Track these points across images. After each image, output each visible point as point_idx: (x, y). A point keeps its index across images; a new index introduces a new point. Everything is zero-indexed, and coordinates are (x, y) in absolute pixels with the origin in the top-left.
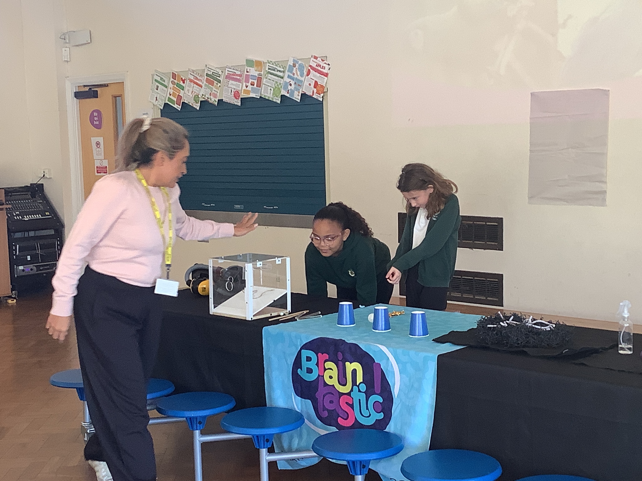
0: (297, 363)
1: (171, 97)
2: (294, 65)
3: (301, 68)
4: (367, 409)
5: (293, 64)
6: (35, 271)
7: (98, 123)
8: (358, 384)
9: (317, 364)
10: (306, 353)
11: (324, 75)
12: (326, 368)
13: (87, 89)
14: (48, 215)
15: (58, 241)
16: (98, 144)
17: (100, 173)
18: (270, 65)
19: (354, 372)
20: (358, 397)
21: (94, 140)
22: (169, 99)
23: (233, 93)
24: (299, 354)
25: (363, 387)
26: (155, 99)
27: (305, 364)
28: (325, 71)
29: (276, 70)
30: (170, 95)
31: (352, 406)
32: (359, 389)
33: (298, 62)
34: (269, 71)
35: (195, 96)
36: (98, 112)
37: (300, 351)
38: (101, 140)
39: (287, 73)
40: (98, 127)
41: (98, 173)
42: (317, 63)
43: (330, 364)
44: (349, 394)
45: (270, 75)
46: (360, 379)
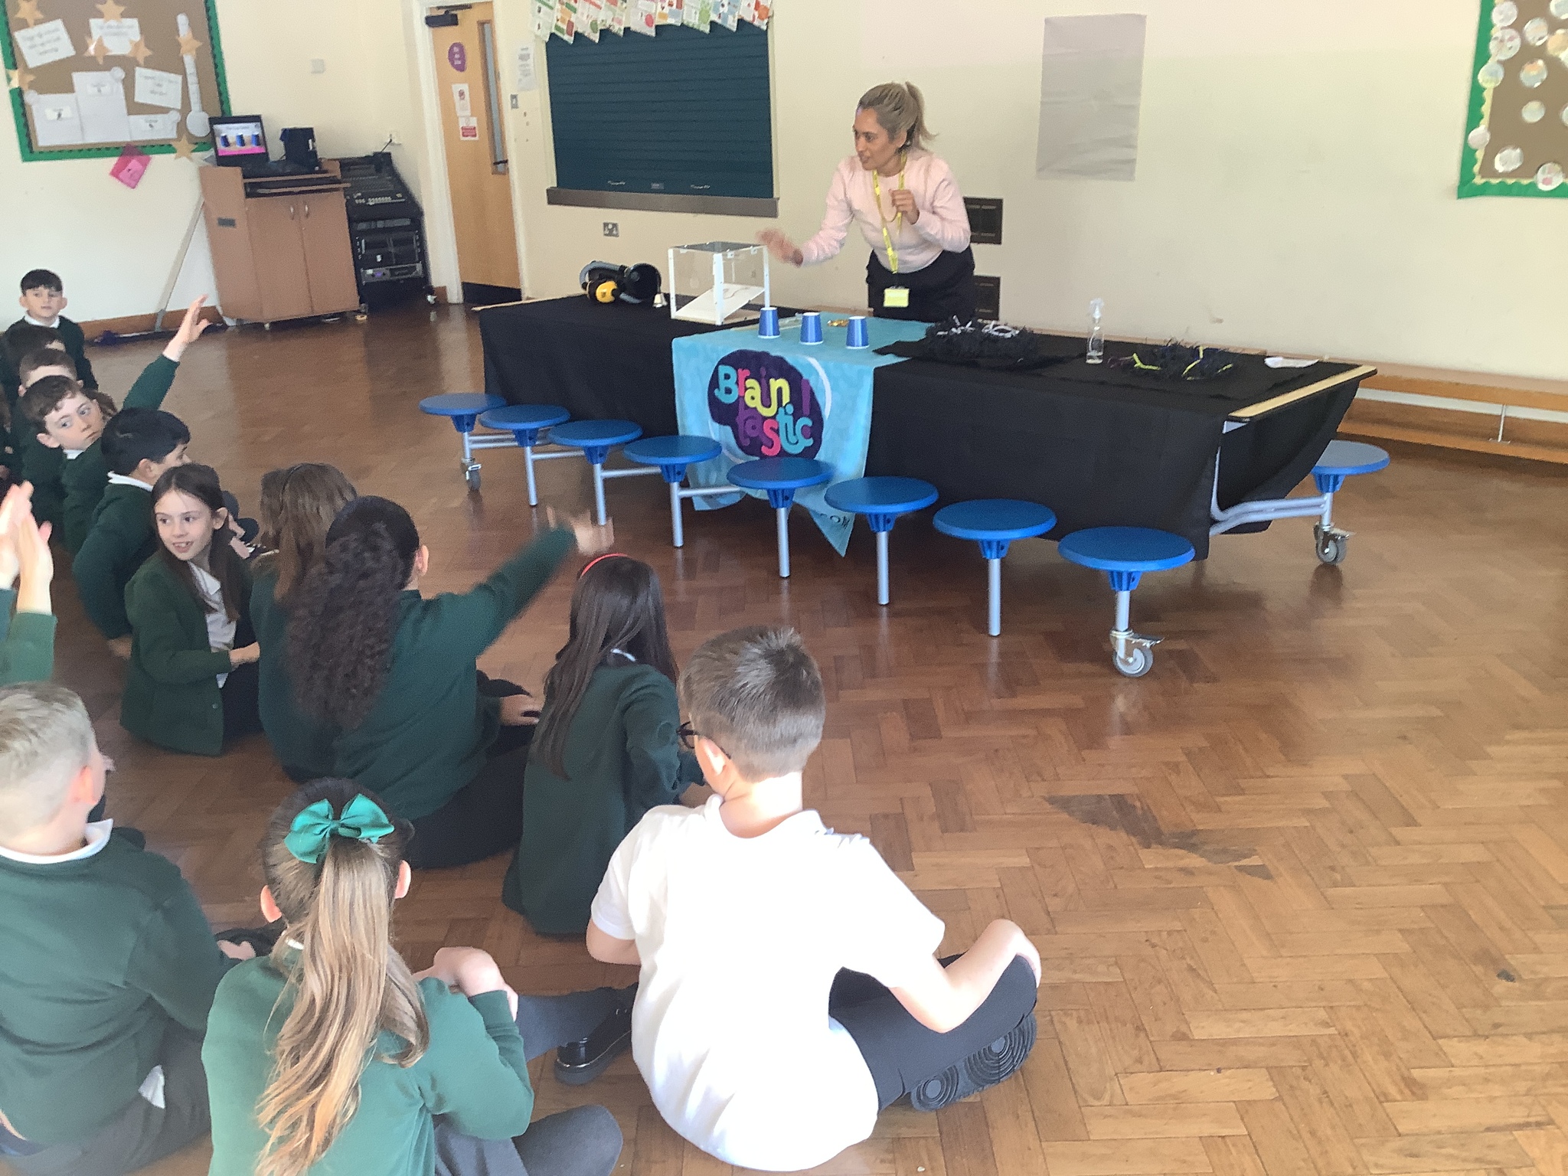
0: (714, 383)
1: (559, 24)
4: (795, 434)
6: (388, 277)
7: (459, 62)
8: (784, 404)
9: (737, 383)
10: (724, 370)
12: (748, 386)
13: (442, 12)
14: (400, 198)
15: (417, 234)
16: (462, 94)
17: (467, 136)
19: (780, 391)
20: (786, 420)
21: (457, 88)
22: (557, 28)
23: (644, 18)
24: (716, 371)
25: (790, 409)
26: (537, 27)
27: (723, 383)
30: (558, 20)
31: (777, 431)
32: (785, 411)
35: (591, 23)
36: (460, 46)
37: (717, 368)
38: (465, 87)
40: (461, 68)
41: (464, 136)
43: (751, 382)
44: (774, 417)
46: (786, 399)
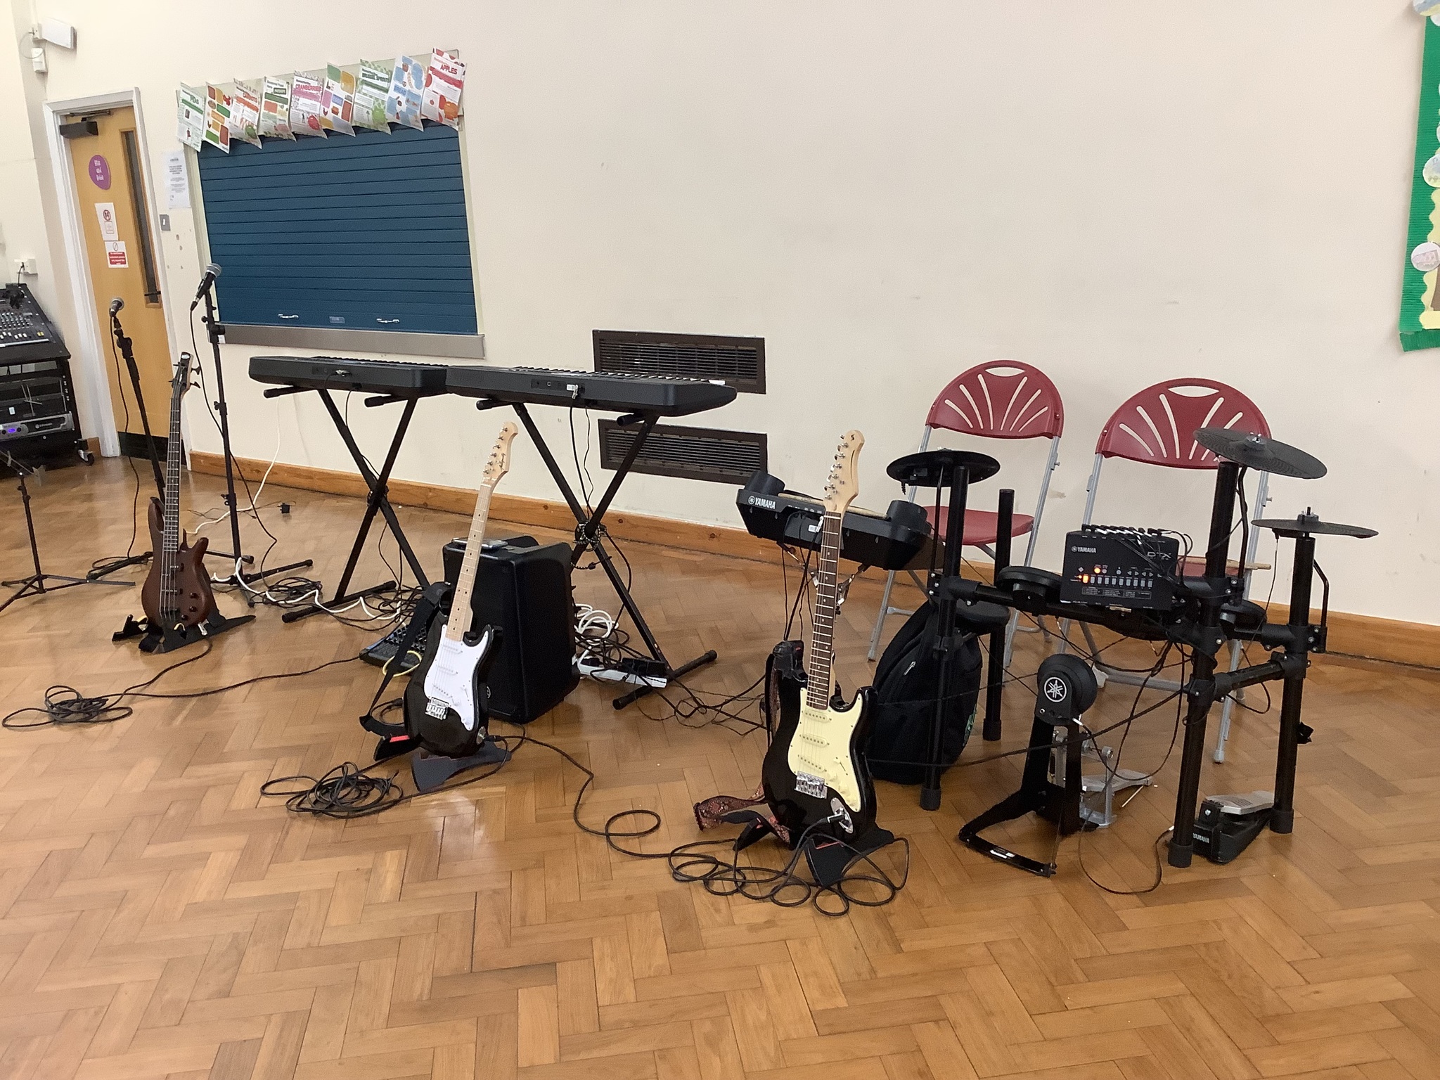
1: (211, 130)
2: (405, 68)
3: (417, 71)
5: (403, 65)
6: (25, 431)
7: (102, 178)
11: (456, 86)
14: (42, 337)
15: (63, 380)
16: (106, 214)
17: (115, 263)
18: (365, 68)
21: (100, 207)
22: (209, 134)
23: (306, 120)
26: (187, 135)
28: (458, 77)
29: (376, 77)
30: (210, 126)
33: (410, 62)
34: (365, 78)
35: (247, 127)
38: (110, 206)
39: (394, 83)
40: (105, 185)
41: (112, 263)
42: (442, 62)
45: (365, 86)
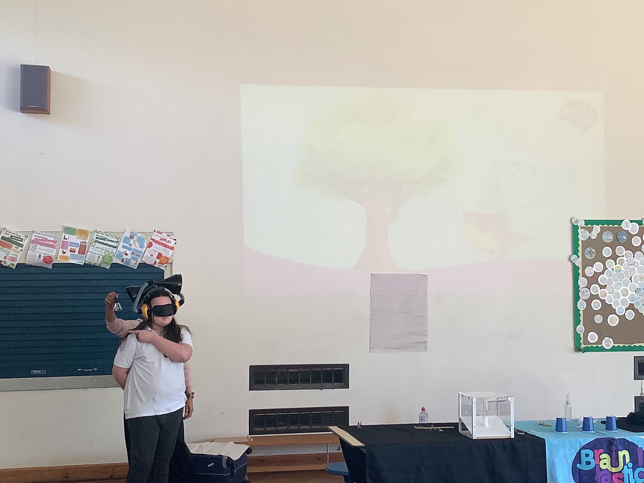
2: (132, 237)
3: (141, 241)
5: (130, 236)
11: (170, 249)
18: (98, 234)
23: (42, 258)
28: (171, 245)
29: (107, 240)
33: (136, 235)
34: (98, 240)
39: (121, 244)
42: (161, 237)
45: (97, 244)
